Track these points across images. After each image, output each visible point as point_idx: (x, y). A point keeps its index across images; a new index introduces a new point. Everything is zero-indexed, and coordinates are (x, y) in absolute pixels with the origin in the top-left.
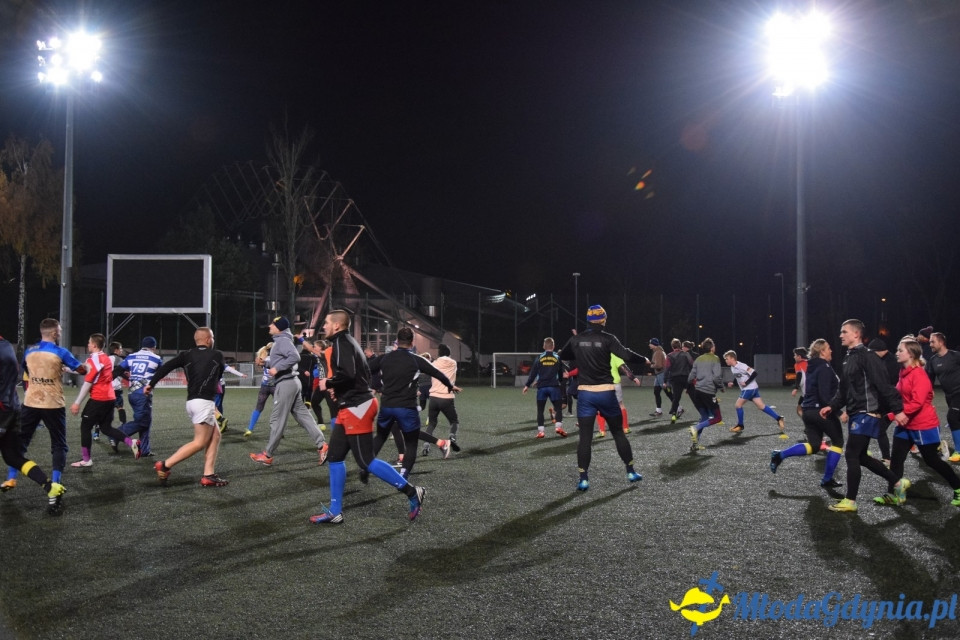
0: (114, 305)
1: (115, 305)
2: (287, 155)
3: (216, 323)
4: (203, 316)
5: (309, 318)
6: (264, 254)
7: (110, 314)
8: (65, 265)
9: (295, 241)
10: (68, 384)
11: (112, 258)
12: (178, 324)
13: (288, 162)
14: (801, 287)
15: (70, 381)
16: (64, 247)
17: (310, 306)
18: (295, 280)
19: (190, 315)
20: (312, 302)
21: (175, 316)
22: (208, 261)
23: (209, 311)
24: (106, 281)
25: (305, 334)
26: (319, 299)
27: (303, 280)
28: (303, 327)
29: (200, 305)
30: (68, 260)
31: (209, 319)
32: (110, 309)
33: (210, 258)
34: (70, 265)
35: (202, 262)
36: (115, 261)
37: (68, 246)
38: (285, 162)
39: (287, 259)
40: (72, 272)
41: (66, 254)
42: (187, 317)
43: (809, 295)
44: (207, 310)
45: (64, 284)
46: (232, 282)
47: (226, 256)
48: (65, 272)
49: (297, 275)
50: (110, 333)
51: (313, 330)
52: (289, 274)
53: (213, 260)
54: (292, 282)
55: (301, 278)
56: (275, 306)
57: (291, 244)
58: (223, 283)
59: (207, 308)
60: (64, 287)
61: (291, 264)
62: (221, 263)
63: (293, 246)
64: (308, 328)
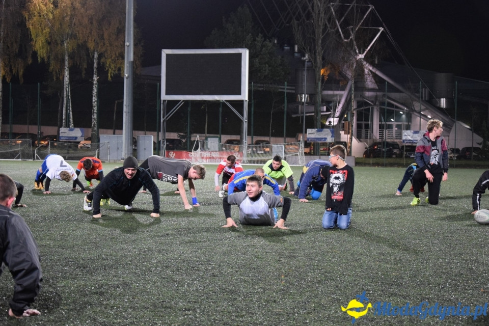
0: (167, 93)
3: (252, 109)
4: (242, 102)
5: (334, 109)
6: (296, 55)
7: (164, 101)
9: (321, 37)
11: (165, 52)
12: (221, 109)
16: (127, 44)
17: (335, 98)
18: (322, 72)
19: (229, 101)
20: (337, 95)
21: (217, 102)
22: (245, 54)
23: (247, 98)
25: (330, 122)
26: (343, 92)
27: (328, 72)
28: (328, 116)
29: (239, 93)
30: (130, 56)
31: (246, 105)
32: (164, 97)
33: (248, 52)
34: (132, 59)
35: (240, 55)
36: (168, 55)
37: (129, 43)
40: (134, 64)
41: (128, 49)
42: (227, 104)
44: (245, 97)
45: (127, 75)
46: (266, 74)
47: (261, 51)
48: (128, 65)
49: (323, 68)
50: (163, 117)
51: (337, 119)
52: (316, 67)
53: (250, 53)
54: (319, 75)
55: (327, 70)
56: (304, 98)
57: (318, 39)
58: (259, 74)
59: (245, 96)
60: (127, 78)
61: (318, 57)
62: (257, 57)
63: (320, 42)
64: (333, 117)
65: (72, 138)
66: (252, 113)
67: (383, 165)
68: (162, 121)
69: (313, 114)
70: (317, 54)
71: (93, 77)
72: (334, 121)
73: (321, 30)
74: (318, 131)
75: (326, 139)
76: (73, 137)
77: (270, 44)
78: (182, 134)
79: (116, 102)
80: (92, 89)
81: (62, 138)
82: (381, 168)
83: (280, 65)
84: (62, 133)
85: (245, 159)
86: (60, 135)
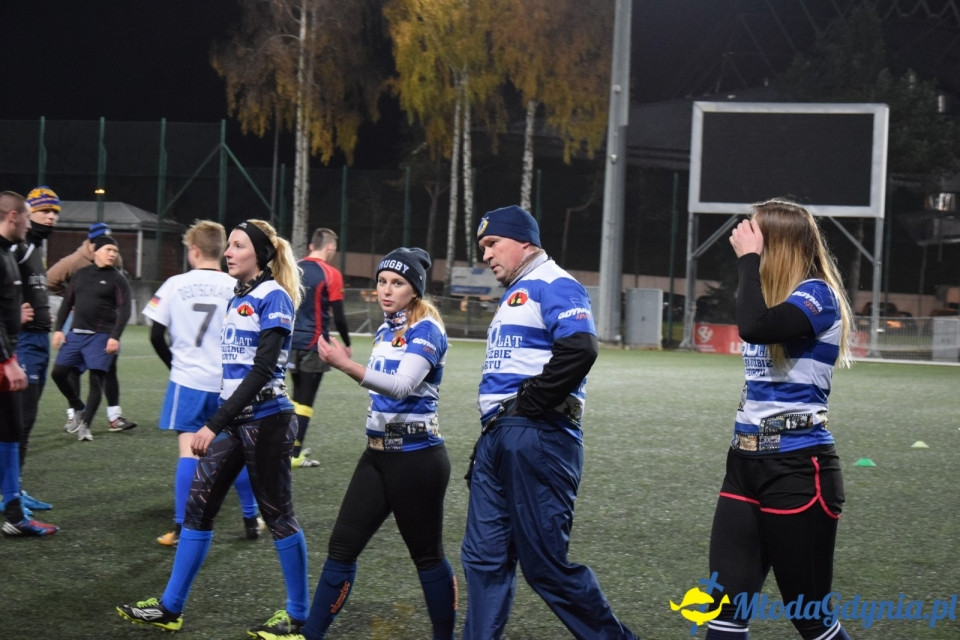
1: (705, 197)
4: (870, 223)
7: (695, 214)
8: (617, 121)
10: (615, 343)
11: (701, 108)
15: (618, 338)
16: (615, 87)
19: (841, 219)
22: (882, 115)
23: (881, 214)
24: (688, 152)
29: (866, 201)
30: (619, 114)
31: (880, 229)
32: (696, 205)
33: (886, 110)
34: (624, 121)
35: (869, 119)
36: (707, 116)
37: (620, 86)
40: (629, 133)
41: (619, 100)
42: (838, 224)
44: (878, 210)
45: (614, 156)
48: (616, 134)
50: (693, 251)
53: (891, 114)
59: (877, 208)
60: (613, 163)
65: (477, 290)
68: (689, 257)
71: (522, 155)
76: (481, 288)
78: (716, 285)
79: (569, 211)
80: (519, 183)
81: (457, 289)
84: (457, 277)
85: (874, 347)
86: (453, 283)
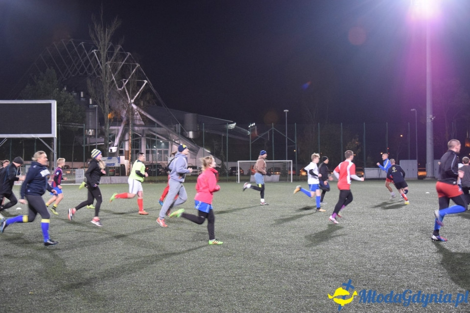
2: (102, 35)
3: (60, 144)
4: (52, 139)
5: (114, 140)
6: (82, 99)
9: (108, 91)
12: (35, 144)
13: (103, 41)
14: (430, 118)
17: (113, 132)
18: (109, 116)
19: (43, 138)
20: (114, 130)
21: (33, 140)
22: (54, 104)
23: (56, 136)
25: (111, 150)
26: (120, 127)
28: (110, 146)
29: (50, 132)
31: (55, 141)
33: (56, 102)
35: (50, 105)
38: (101, 40)
39: (103, 103)
42: (41, 140)
43: (434, 122)
46: (69, 118)
47: (65, 101)
49: (109, 113)
51: (116, 147)
52: (105, 112)
53: (57, 103)
54: (107, 118)
55: (112, 115)
56: (91, 132)
57: (106, 93)
58: (64, 118)
59: (54, 134)
61: (106, 105)
62: (62, 105)
63: (107, 94)
64: (113, 146)
66: (60, 147)
67: (155, 182)
69: (103, 144)
70: (105, 103)
72: (114, 149)
73: (108, 86)
74: (108, 159)
75: (114, 164)
77: (71, 97)
82: (154, 184)
83: (79, 111)
